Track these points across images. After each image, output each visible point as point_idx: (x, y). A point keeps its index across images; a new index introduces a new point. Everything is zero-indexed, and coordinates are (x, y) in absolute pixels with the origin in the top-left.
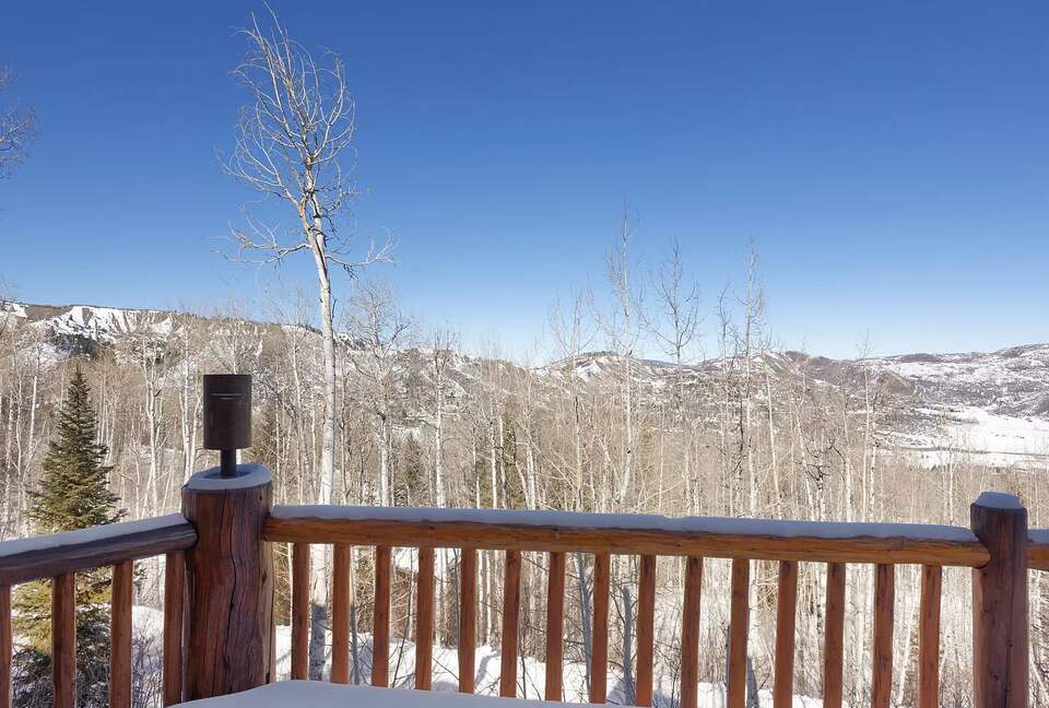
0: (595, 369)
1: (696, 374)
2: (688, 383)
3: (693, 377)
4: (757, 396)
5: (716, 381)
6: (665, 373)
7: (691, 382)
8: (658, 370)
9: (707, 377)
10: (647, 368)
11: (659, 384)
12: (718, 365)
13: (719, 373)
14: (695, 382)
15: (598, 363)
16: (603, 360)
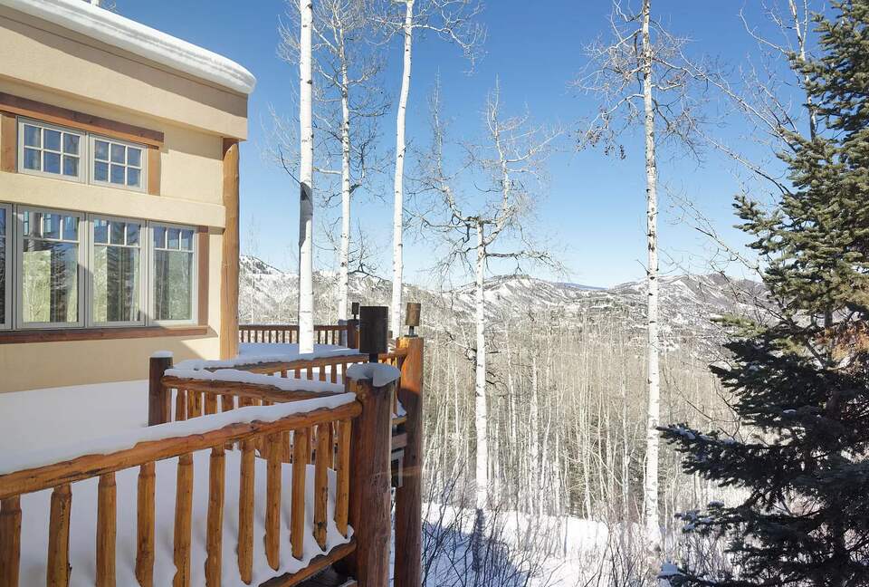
0: (504, 291)
1: (612, 298)
2: (602, 306)
3: (608, 301)
4: (675, 320)
5: (633, 305)
6: (579, 297)
7: (606, 306)
8: (572, 294)
9: (623, 300)
10: (560, 291)
11: (574, 308)
12: (636, 288)
13: (637, 296)
14: (610, 305)
15: (508, 286)
16: (513, 283)
